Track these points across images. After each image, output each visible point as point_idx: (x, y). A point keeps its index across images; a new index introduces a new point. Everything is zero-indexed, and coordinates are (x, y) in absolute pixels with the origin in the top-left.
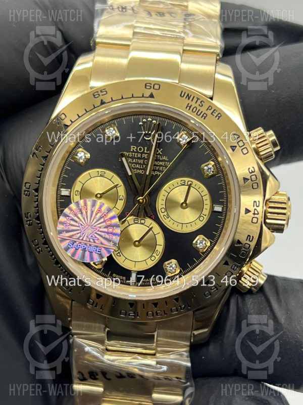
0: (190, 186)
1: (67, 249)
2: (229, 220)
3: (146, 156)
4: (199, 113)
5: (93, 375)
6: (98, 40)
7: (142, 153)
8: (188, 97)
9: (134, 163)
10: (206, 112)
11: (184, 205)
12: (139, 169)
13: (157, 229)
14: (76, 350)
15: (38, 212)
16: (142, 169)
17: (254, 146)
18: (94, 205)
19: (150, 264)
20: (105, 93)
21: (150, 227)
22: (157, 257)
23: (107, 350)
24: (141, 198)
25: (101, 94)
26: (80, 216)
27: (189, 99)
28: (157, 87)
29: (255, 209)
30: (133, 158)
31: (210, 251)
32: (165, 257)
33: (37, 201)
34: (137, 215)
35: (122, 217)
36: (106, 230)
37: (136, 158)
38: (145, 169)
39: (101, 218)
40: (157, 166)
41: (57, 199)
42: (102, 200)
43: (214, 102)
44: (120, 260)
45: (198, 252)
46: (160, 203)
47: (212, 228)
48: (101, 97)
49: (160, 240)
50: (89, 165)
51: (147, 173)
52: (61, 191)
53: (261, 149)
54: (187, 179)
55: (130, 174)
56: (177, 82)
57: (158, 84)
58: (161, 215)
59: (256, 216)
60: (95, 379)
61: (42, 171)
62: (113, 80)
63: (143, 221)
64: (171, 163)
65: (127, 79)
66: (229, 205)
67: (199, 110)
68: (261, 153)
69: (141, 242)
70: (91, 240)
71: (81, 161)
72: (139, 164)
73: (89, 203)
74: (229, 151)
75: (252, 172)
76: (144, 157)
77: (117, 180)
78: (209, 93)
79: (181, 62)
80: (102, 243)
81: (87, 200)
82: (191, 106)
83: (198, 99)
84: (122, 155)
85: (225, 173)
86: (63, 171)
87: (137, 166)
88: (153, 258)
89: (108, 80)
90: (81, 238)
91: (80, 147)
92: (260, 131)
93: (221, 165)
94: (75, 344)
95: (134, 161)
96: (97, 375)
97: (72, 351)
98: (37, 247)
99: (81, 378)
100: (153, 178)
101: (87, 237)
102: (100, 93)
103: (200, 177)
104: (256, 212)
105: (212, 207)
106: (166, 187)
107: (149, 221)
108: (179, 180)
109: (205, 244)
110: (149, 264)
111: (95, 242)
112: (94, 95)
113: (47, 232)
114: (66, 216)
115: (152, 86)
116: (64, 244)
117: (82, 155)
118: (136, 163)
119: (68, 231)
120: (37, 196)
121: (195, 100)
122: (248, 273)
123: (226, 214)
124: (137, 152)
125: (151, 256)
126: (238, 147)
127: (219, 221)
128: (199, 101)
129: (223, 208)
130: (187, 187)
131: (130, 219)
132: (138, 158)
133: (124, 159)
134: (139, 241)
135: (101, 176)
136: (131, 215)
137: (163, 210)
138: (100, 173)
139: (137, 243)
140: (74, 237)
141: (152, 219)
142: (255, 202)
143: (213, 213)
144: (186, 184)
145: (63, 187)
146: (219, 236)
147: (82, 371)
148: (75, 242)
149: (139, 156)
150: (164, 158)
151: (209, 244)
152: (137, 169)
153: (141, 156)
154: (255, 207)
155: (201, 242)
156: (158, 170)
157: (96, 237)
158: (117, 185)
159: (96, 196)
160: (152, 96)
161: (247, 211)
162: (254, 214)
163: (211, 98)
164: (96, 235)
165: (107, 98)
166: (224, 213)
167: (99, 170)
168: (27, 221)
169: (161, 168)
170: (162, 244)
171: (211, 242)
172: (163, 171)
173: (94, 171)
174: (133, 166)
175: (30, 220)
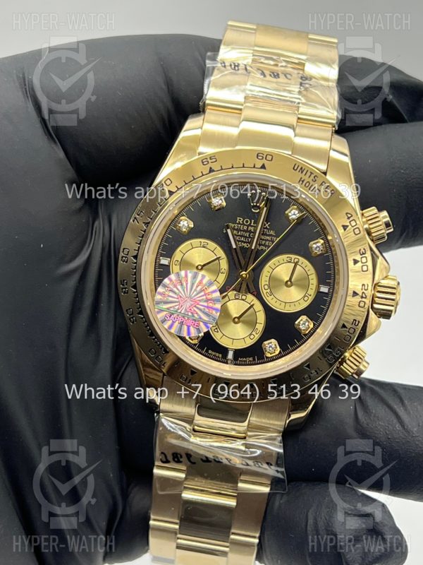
0: (296, 264)
1: (163, 321)
2: (335, 301)
3: (252, 229)
5: (177, 456)
6: (207, 102)
7: (248, 226)
8: (302, 170)
9: (239, 235)
11: (289, 284)
12: (244, 242)
13: (258, 306)
14: (161, 429)
15: (135, 280)
16: (246, 243)
17: (366, 226)
18: (195, 277)
19: (249, 342)
20: (214, 160)
21: (251, 304)
22: (257, 337)
23: (194, 430)
24: (244, 272)
25: (210, 161)
26: (179, 287)
27: (302, 172)
28: (269, 157)
29: (363, 293)
30: (238, 230)
31: (313, 334)
32: (266, 336)
33: (135, 268)
34: (238, 290)
35: (222, 291)
36: (205, 304)
37: (241, 231)
38: (251, 243)
39: (201, 291)
40: (264, 240)
41: (155, 268)
42: (203, 272)
43: (328, 177)
44: (217, 337)
45: (300, 333)
46: (264, 280)
47: (316, 310)
48: (210, 165)
49: (261, 317)
50: (192, 234)
51: (253, 248)
52: (160, 260)
53: (373, 231)
54: (293, 256)
55: (234, 246)
56: (290, 153)
57: (270, 155)
58: (264, 292)
59: (363, 300)
60: (179, 462)
61: (142, 237)
62: (222, 147)
63: (244, 297)
64: (278, 239)
65: (238, 148)
66: (335, 286)
68: (373, 235)
69: (241, 319)
70: (190, 314)
71: (184, 230)
72: (244, 237)
73: (190, 275)
74: (341, 231)
75: (363, 254)
76: (250, 230)
77: (220, 253)
78: (323, 167)
79: (295, 136)
80: (201, 318)
81: (188, 271)
83: (311, 173)
84: (228, 227)
85: (334, 253)
86: (164, 239)
87: (242, 239)
88: (252, 337)
89: (218, 147)
90: (179, 311)
91: (183, 215)
92: (373, 210)
93: (331, 243)
95: (239, 233)
96: (181, 457)
97: (157, 429)
98: (132, 316)
99: (164, 460)
100: (258, 253)
101: (186, 309)
102: (209, 160)
103: (307, 255)
104: (364, 296)
105: (318, 287)
106: (271, 263)
107: (250, 297)
108: (284, 257)
109: (308, 325)
110: (247, 343)
111: (193, 316)
112: (203, 162)
113: (143, 302)
114: (165, 286)
115: (264, 156)
116: (160, 316)
117: (185, 224)
118: (242, 236)
119: (166, 303)
120: (136, 263)
121: (309, 174)
122: (351, 359)
123: (332, 295)
124: (243, 224)
125: (251, 334)
126: (350, 227)
127: (324, 303)
128: (313, 176)
129: (329, 289)
130: (293, 265)
131: (232, 294)
132: (244, 231)
133: (229, 231)
134: (239, 318)
135: (204, 247)
136: (233, 290)
137: (266, 287)
138: (202, 244)
139: (236, 320)
140: (172, 309)
141: (254, 295)
142: (363, 285)
143: (319, 294)
144: (292, 261)
145: (162, 255)
146: (324, 318)
147: (166, 452)
148: (173, 314)
149: (245, 228)
150: (272, 233)
151: (312, 326)
152: (242, 241)
153: (248, 228)
154: (364, 291)
155: (304, 323)
156: (264, 245)
157: (194, 311)
158: (220, 257)
159: (197, 267)
160: (263, 167)
161: (355, 294)
162: (362, 297)
163: (325, 173)
164: (195, 308)
165: (216, 166)
166: (330, 295)
167: (203, 240)
168: (123, 289)
169: (267, 243)
170: (263, 323)
171: (314, 325)
172: (269, 247)
173: (196, 241)
174: (237, 238)
175: (125, 288)
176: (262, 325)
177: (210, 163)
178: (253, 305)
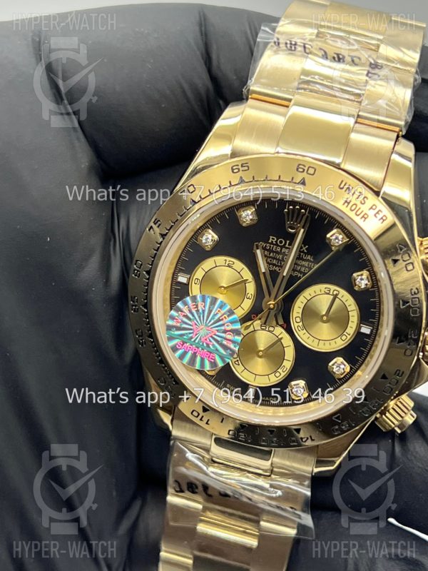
0: (335, 297)
2: (377, 346)
3: (286, 251)
4: (358, 213)
5: (191, 487)
7: (282, 247)
9: (271, 257)
10: (369, 212)
11: (324, 319)
12: (276, 266)
13: (287, 341)
15: (147, 299)
16: (279, 266)
18: (213, 303)
20: (246, 168)
21: (280, 337)
22: (282, 374)
25: (241, 169)
28: (311, 171)
30: (270, 251)
31: (349, 379)
32: (292, 376)
33: (147, 285)
35: (246, 319)
37: (273, 252)
38: (283, 267)
40: (299, 265)
41: (172, 285)
44: (238, 370)
45: (333, 378)
46: (295, 311)
48: (240, 174)
49: (290, 353)
50: (217, 250)
51: (285, 273)
52: (178, 276)
54: (333, 287)
55: (263, 270)
57: (313, 168)
58: (296, 324)
59: (411, 347)
60: (193, 492)
61: (157, 250)
63: (271, 329)
64: (316, 266)
66: (379, 327)
67: (359, 209)
75: (415, 294)
76: (284, 252)
77: (247, 274)
82: (350, 201)
84: (258, 247)
85: (381, 289)
86: (185, 252)
87: (275, 262)
88: (277, 374)
90: (193, 340)
91: (208, 228)
94: (175, 447)
95: (271, 255)
96: (197, 488)
97: (172, 455)
98: (141, 338)
99: (178, 489)
100: (291, 280)
101: (201, 339)
102: (240, 167)
103: (350, 287)
105: (359, 327)
106: (306, 293)
107: (279, 331)
108: (322, 287)
109: (344, 369)
110: (271, 381)
112: (233, 170)
115: (306, 169)
117: (210, 238)
118: (274, 258)
120: (148, 279)
123: (375, 337)
124: (277, 245)
125: (276, 372)
126: (401, 261)
127: (365, 345)
128: (361, 198)
129: (372, 331)
130: (332, 297)
131: (257, 323)
132: (277, 252)
133: (258, 251)
134: (264, 351)
135: (229, 266)
137: (298, 320)
138: (227, 263)
139: (261, 353)
141: (283, 328)
143: (359, 334)
144: (331, 293)
145: (181, 271)
146: (363, 363)
147: (180, 480)
149: (278, 249)
150: (309, 257)
151: (348, 369)
152: (274, 265)
153: (281, 250)
155: (339, 366)
156: (300, 272)
158: (247, 280)
160: (303, 183)
162: (410, 345)
163: (378, 194)
164: (211, 338)
165: (247, 176)
166: (372, 337)
167: (229, 259)
168: (133, 306)
169: (303, 269)
170: (291, 360)
171: (351, 368)
172: (304, 274)
173: (220, 260)
174: (269, 260)
175: (136, 306)
176: (291, 363)
177: (241, 172)
178: (281, 338)
